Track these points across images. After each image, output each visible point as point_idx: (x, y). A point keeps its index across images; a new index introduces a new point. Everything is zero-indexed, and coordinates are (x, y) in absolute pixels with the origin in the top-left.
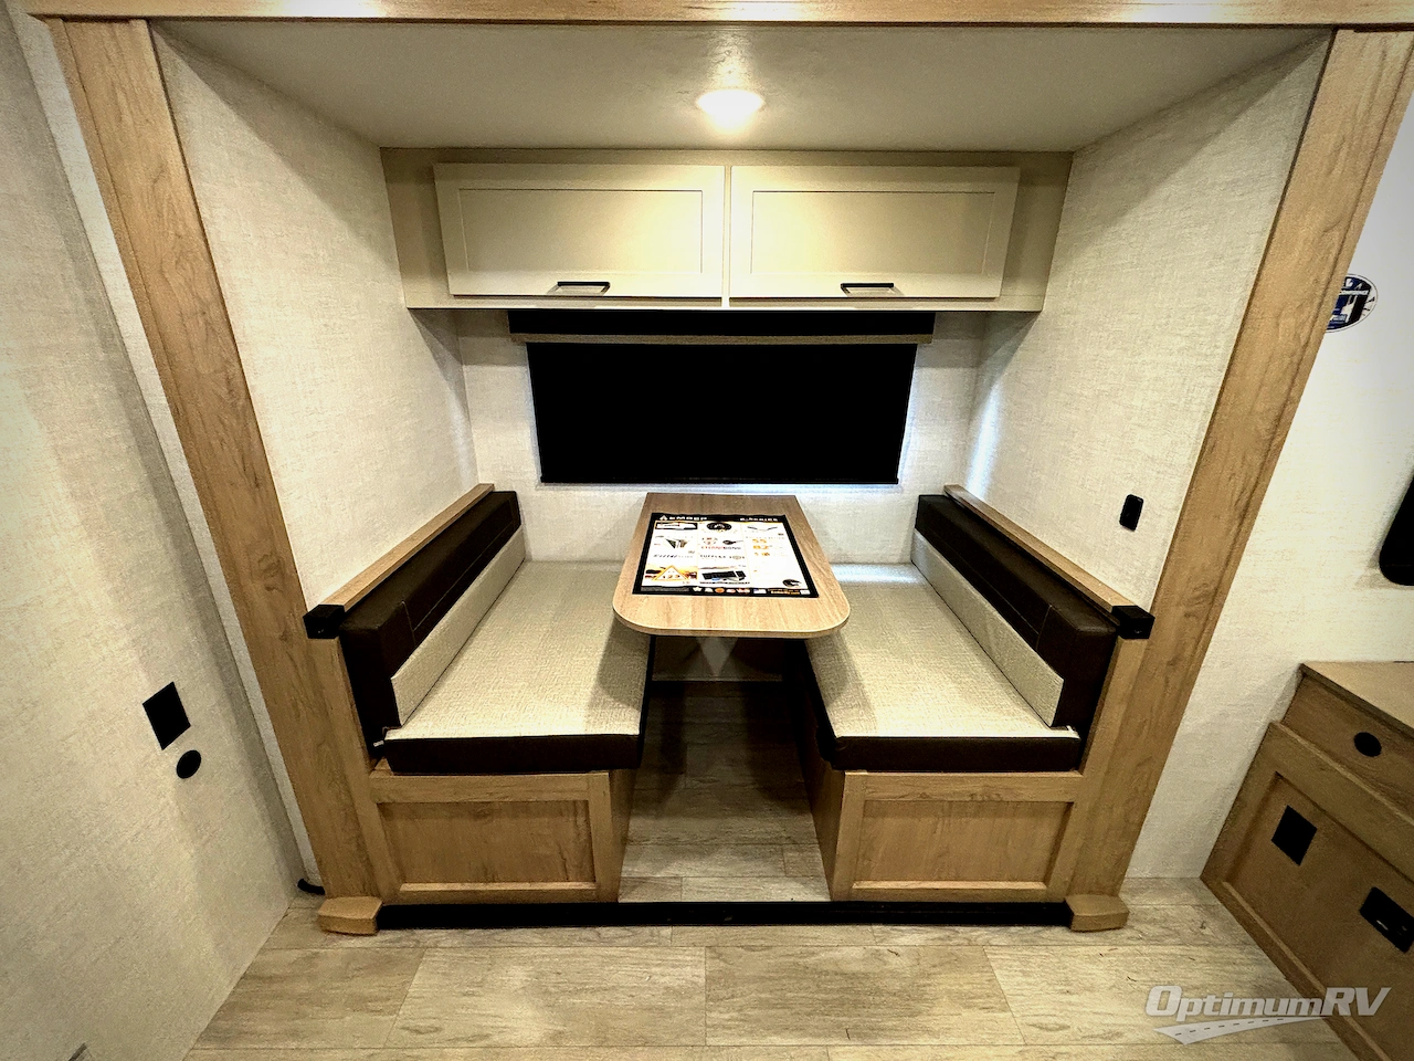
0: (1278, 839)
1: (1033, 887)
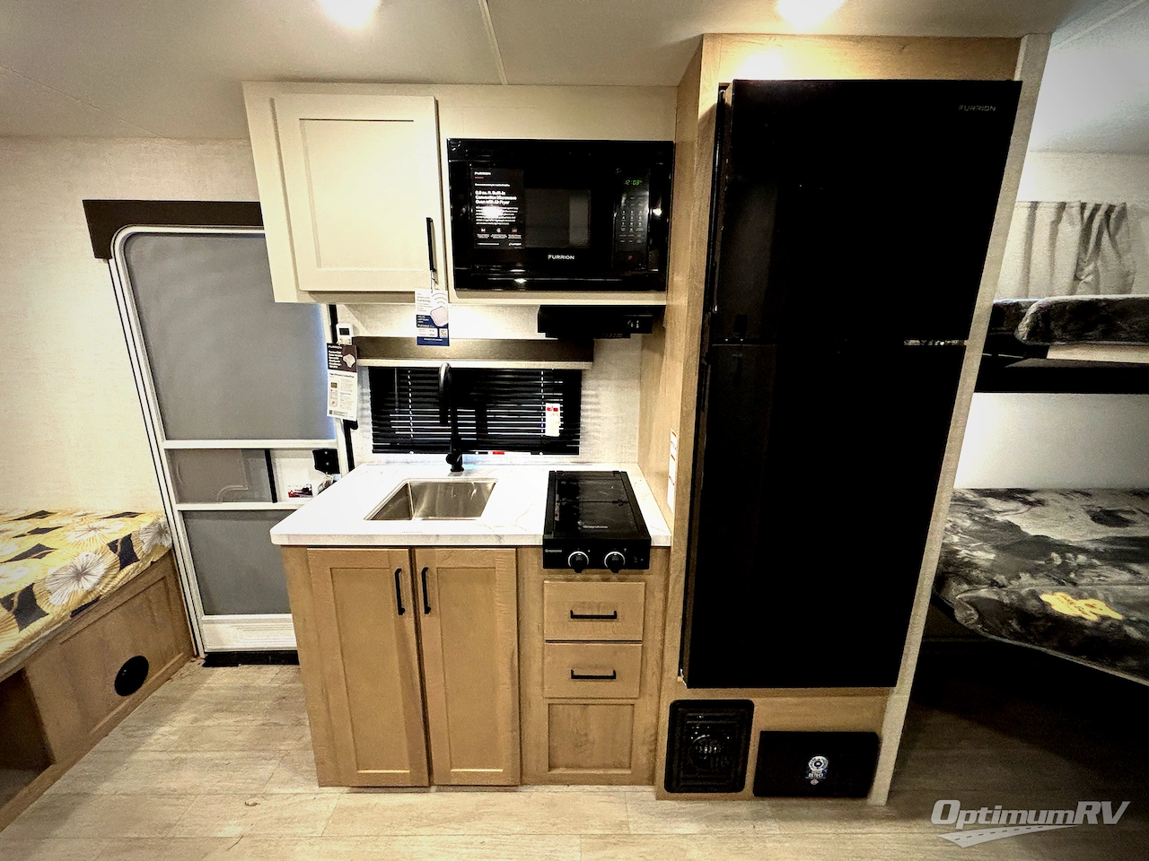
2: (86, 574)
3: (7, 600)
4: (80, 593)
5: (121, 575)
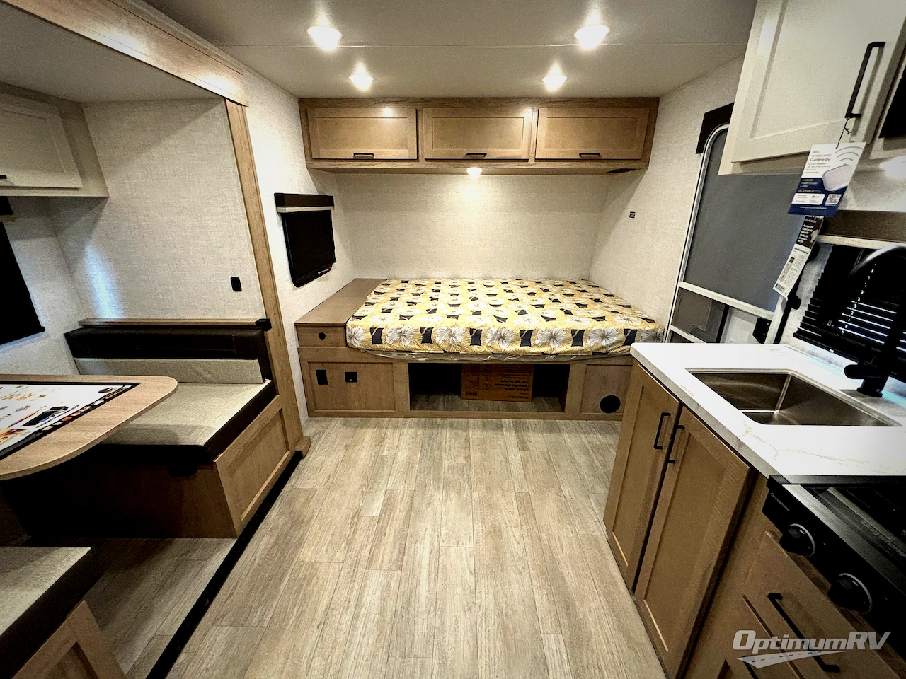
0: (320, 383)
1: (286, 455)
3: (573, 331)
4: (600, 345)
5: (622, 349)
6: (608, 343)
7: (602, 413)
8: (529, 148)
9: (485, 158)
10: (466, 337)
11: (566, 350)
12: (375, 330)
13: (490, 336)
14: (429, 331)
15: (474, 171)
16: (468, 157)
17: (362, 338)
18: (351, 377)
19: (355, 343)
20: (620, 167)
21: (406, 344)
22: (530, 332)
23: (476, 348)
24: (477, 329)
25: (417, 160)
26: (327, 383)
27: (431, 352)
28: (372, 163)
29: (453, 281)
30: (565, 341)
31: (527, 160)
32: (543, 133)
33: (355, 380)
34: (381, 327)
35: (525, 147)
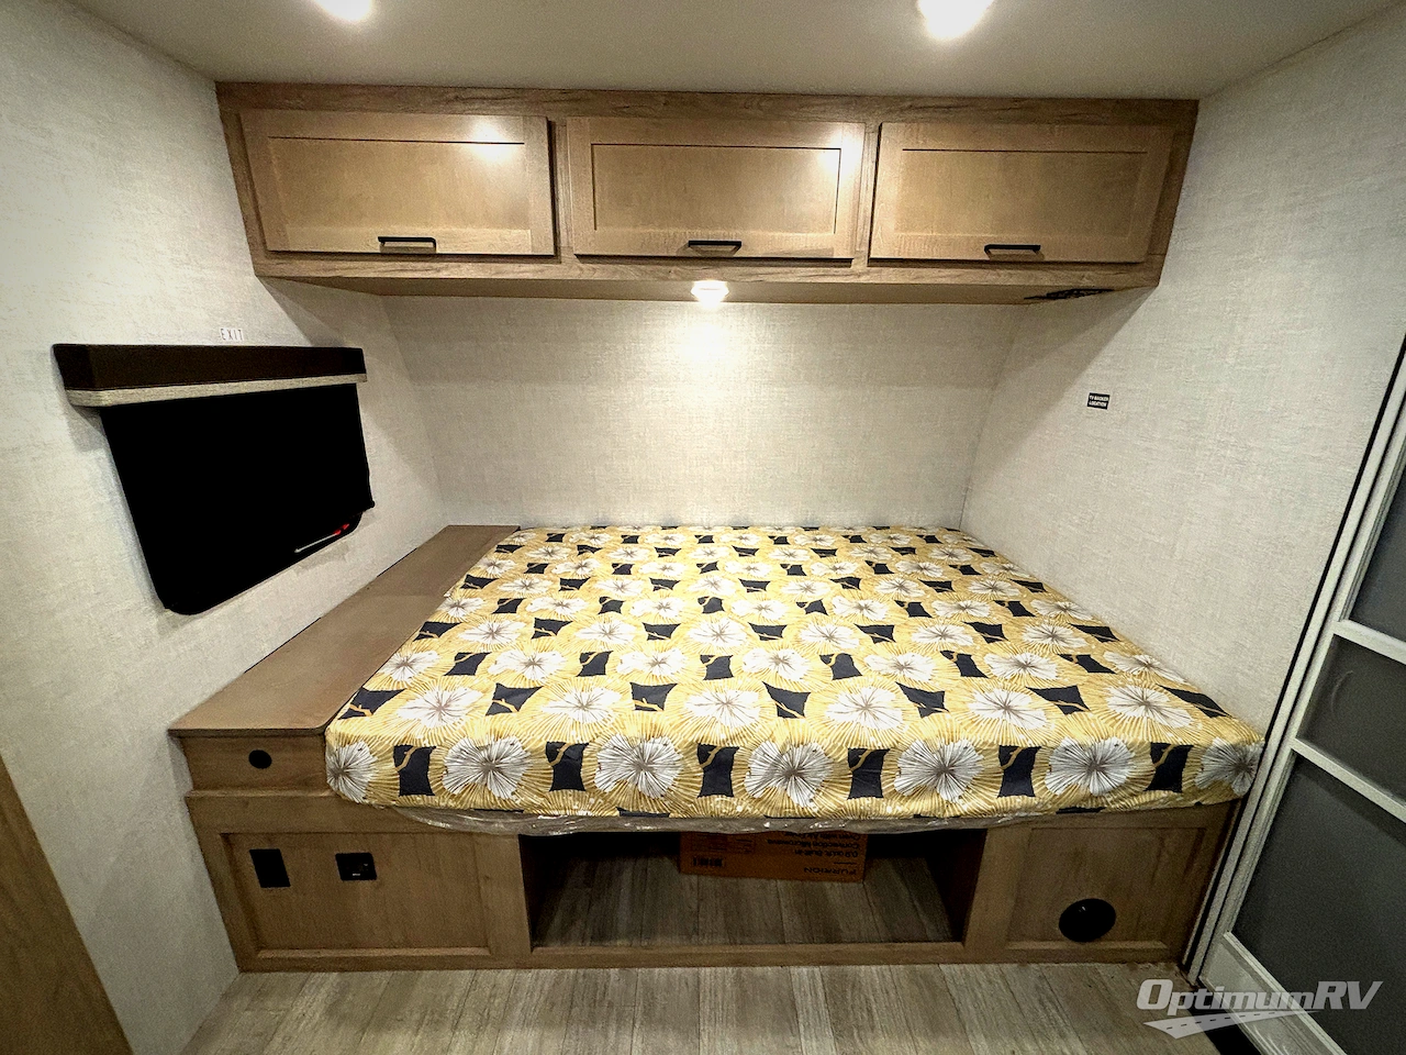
0: (266, 883)
2: (1103, 770)
3: (1005, 752)
4: (1082, 792)
5: (1145, 798)
6: (1107, 785)
7: (1062, 945)
8: (855, 229)
9: (737, 255)
10: (685, 770)
11: (984, 806)
12: (408, 755)
13: (759, 769)
14: (573, 755)
15: (710, 290)
16: (691, 252)
17: (369, 777)
18: (357, 866)
19: (350, 790)
20: (1085, 283)
21: (503, 792)
22: (878, 757)
23: (717, 803)
24: (720, 746)
25: (554, 257)
26: (287, 884)
27: (581, 813)
28: (435, 265)
29: (665, 533)
30: (981, 781)
31: (847, 262)
32: (890, 189)
33: (370, 874)
34: (425, 744)
35: (844, 226)
